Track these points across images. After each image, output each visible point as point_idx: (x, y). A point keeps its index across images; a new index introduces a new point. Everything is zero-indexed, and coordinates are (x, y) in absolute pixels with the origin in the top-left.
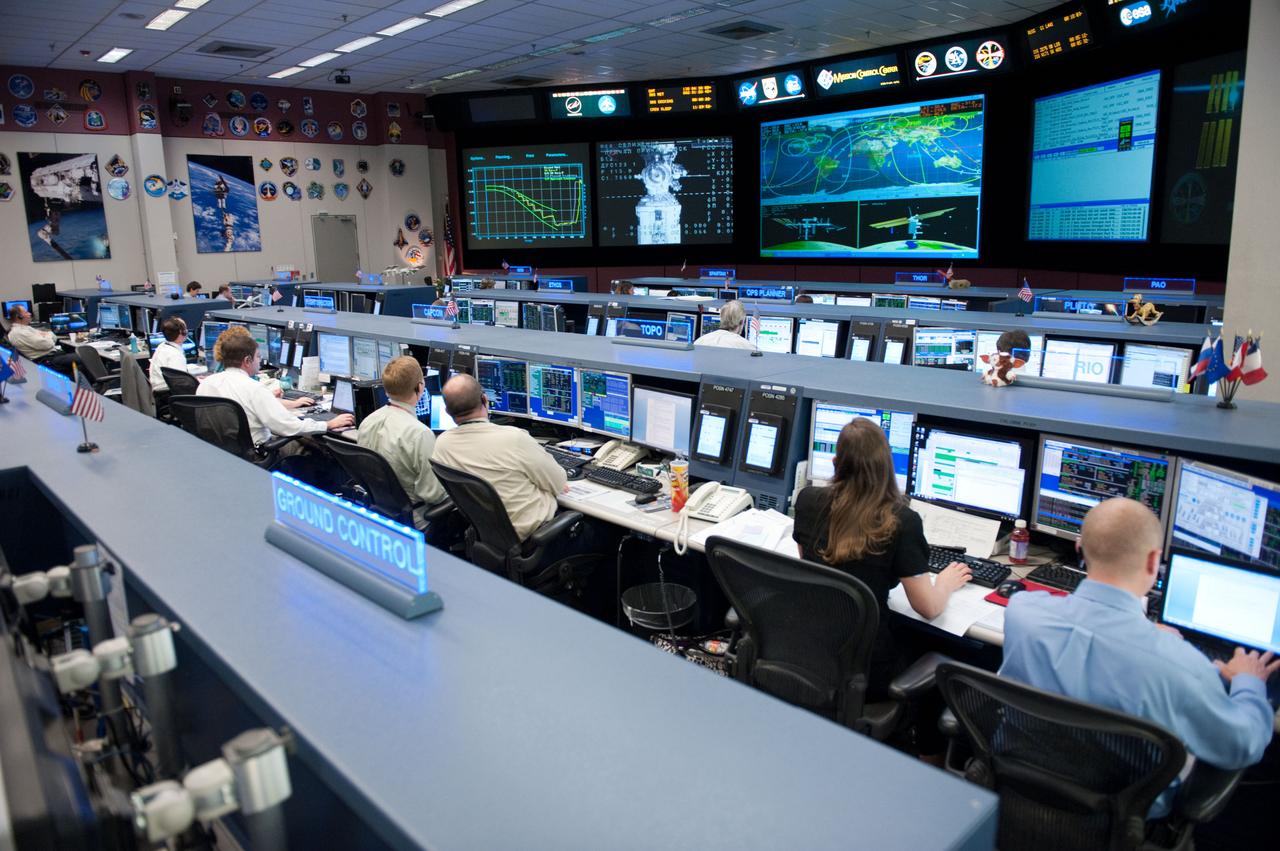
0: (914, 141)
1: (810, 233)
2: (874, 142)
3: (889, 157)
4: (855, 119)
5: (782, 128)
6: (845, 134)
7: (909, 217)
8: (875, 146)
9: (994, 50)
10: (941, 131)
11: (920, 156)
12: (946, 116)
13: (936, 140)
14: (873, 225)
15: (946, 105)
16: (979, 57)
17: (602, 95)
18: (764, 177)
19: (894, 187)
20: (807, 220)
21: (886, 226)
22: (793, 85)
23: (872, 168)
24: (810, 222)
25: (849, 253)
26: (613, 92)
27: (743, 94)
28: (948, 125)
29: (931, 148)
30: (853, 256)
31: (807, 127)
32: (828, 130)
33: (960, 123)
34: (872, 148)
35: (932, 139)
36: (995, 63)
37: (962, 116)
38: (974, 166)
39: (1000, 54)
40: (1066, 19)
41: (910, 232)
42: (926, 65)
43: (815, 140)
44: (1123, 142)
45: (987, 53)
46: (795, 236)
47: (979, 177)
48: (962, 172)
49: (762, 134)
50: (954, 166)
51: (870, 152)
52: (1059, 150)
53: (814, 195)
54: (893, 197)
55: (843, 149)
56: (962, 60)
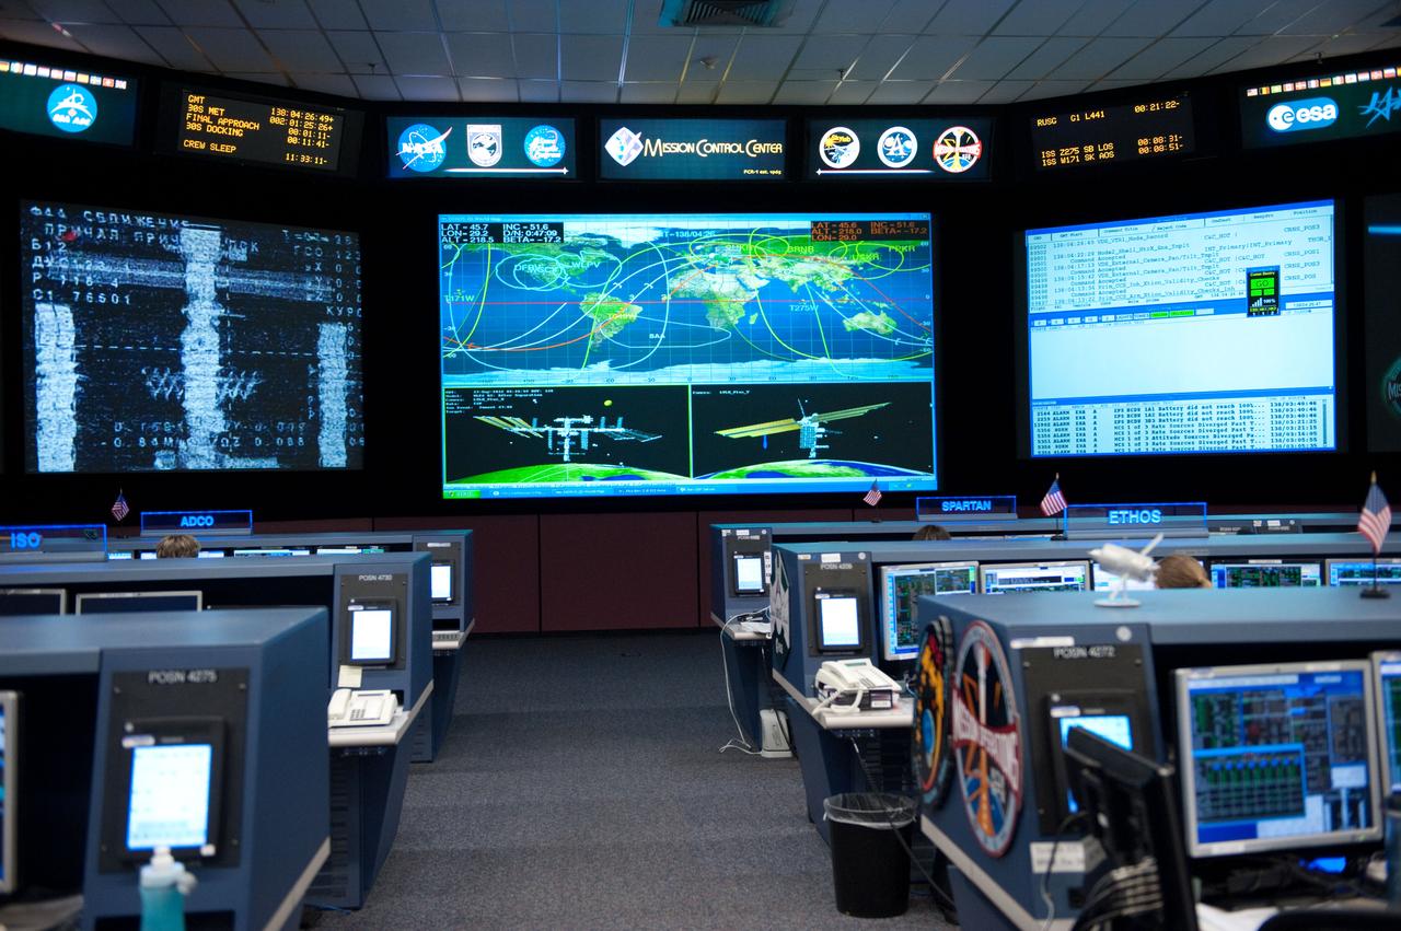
0: (802, 281)
1: (573, 449)
2: (718, 277)
3: (750, 307)
4: (673, 230)
5: (496, 232)
6: (654, 256)
7: (798, 418)
8: (721, 284)
9: (966, 141)
10: (854, 268)
11: (815, 308)
12: (861, 243)
13: (846, 283)
14: (723, 433)
15: (860, 224)
16: (938, 150)
17: (63, 82)
18: (449, 325)
19: (765, 363)
20: (568, 421)
21: (753, 435)
22: (545, 148)
23: (716, 325)
24: (574, 425)
25: (673, 487)
26: (96, 80)
27: (406, 148)
28: (867, 258)
29: (835, 296)
30: (683, 491)
31: (561, 233)
32: (613, 245)
33: (888, 258)
34: (715, 289)
35: (839, 280)
36: (963, 163)
37: (891, 246)
38: (919, 331)
39: (975, 149)
40: (1140, 109)
41: (804, 445)
42: (840, 151)
43: (586, 260)
44: (1259, 303)
45: (954, 145)
46: (538, 453)
47: (930, 351)
48: (897, 341)
49: (442, 239)
50: (882, 330)
51: (711, 295)
52: (1099, 313)
53: (583, 370)
54: (764, 380)
55: (650, 285)
56: (908, 151)
